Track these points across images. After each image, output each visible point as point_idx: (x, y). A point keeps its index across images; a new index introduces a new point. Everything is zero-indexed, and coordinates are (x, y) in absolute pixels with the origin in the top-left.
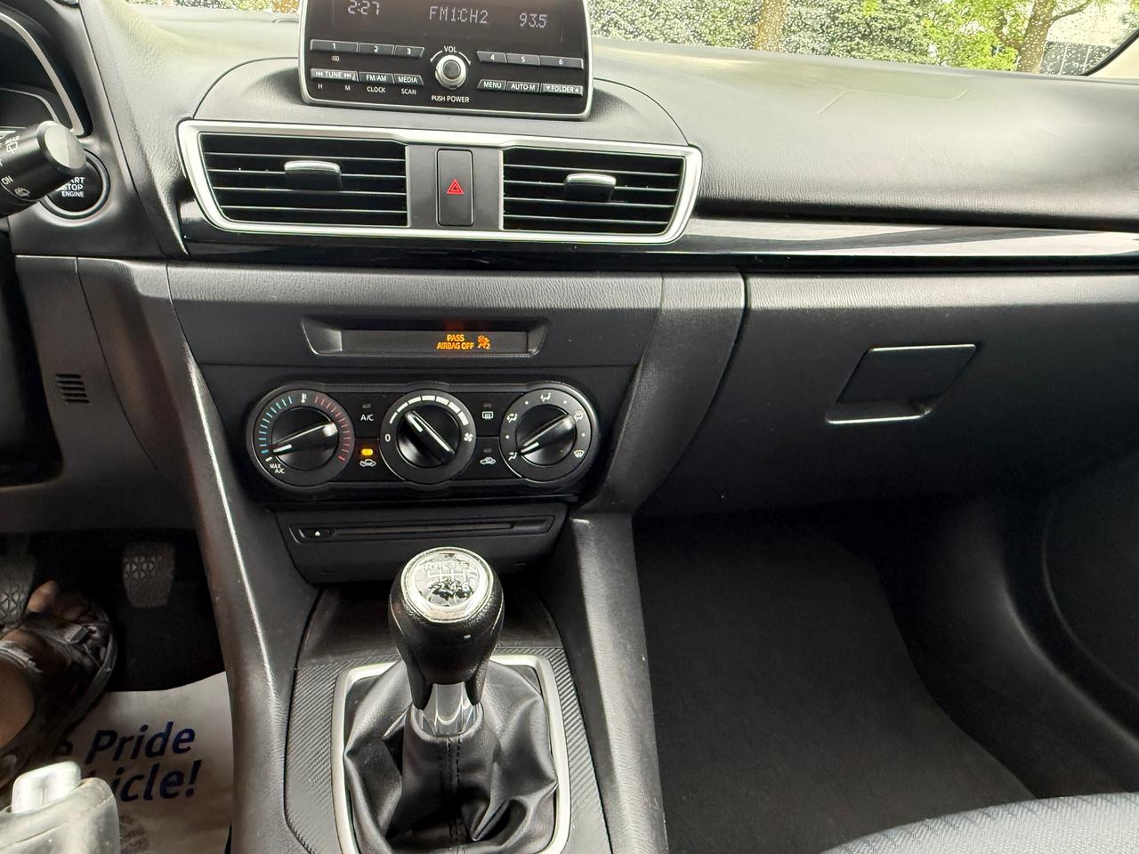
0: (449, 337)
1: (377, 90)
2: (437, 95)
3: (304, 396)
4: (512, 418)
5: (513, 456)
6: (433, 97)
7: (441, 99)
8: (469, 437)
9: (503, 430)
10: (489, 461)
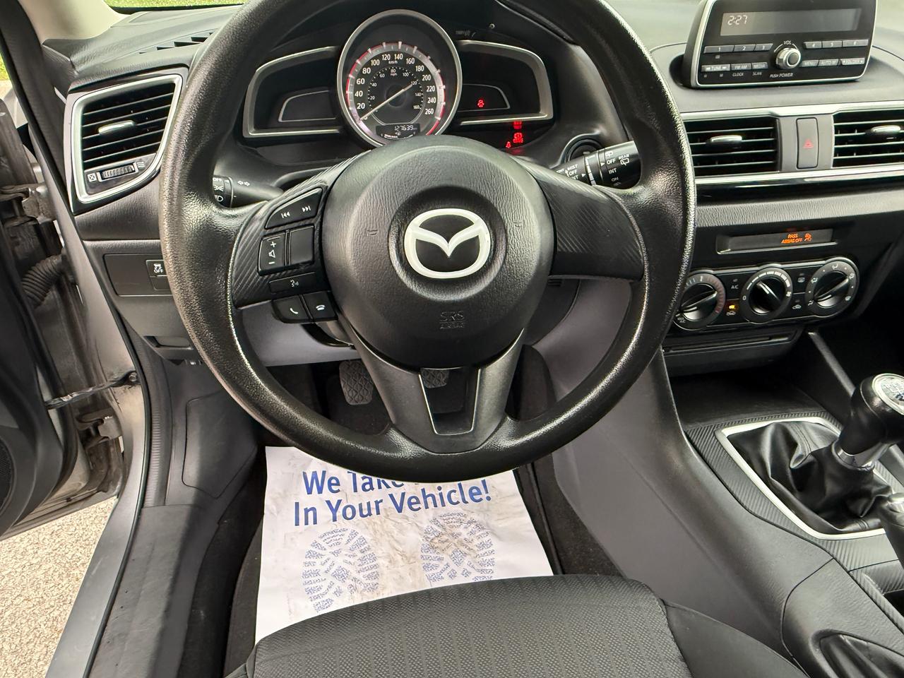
0: (790, 236)
1: (739, 75)
2: (773, 74)
3: (702, 277)
4: (814, 280)
5: (811, 303)
6: (771, 76)
7: (776, 76)
8: (789, 294)
9: (808, 288)
10: (798, 307)
